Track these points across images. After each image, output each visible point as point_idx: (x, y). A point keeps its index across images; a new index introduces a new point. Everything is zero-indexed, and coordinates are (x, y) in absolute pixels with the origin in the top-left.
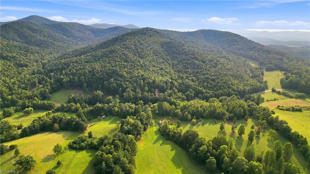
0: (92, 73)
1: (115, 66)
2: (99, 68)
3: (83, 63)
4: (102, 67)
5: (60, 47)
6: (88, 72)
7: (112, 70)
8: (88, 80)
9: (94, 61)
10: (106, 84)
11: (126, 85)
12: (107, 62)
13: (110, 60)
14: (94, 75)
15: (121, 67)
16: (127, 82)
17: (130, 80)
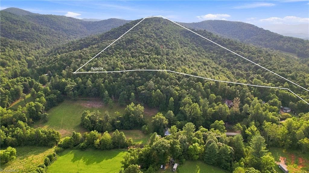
1: (145, 61)
2: (122, 64)
3: (91, 58)
4: (124, 63)
9: (107, 55)
10: (143, 90)
11: (177, 90)
12: (130, 55)
13: (133, 53)
15: (156, 62)
16: (176, 86)
17: (178, 82)
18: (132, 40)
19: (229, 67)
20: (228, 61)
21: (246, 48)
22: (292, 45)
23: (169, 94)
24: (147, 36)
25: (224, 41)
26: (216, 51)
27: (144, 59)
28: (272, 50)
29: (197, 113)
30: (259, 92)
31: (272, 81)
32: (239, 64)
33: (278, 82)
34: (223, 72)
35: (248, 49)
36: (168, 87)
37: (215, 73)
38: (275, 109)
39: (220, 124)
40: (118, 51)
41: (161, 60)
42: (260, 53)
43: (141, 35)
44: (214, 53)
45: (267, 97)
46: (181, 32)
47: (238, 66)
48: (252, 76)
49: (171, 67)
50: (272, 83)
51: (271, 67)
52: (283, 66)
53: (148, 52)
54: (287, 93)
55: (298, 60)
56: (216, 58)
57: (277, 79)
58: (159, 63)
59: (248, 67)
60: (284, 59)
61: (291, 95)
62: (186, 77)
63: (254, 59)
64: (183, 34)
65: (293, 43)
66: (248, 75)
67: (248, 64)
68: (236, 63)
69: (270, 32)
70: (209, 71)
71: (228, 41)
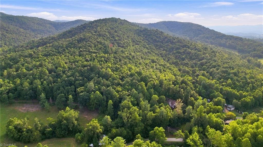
0: (55, 72)
1: (91, 60)
2: (66, 63)
3: (40, 57)
4: (69, 62)
5: (14, 40)
6: (47, 72)
7: (88, 66)
8: (48, 85)
9: (57, 54)
10: (82, 92)
11: (118, 92)
12: (77, 53)
13: (81, 51)
14: (58, 76)
15: (101, 61)
16: (118, 86)
17: (121, 82)
18: (84, 39)
19: (176, 64)
20: (176, 57)
21: (193, 46)
22: (233, 42)
23: (109, 96)
24: (100, 35)
25: (173, 39)
26: (166, 49)
27: (90, 58)
28: (216, 47)
29: (135, 119)
30: (204, 89)
31: (216, 78)
32: (186, 61)
33: (222, 79)
34: (170, 69)
35: (194, 46)
36: (108, 88)
37: (162, 70)
38: (219, 109)
39: (159, 131)
40: (69, 50)
41: (107, 59)
42: (205, 50)
43: (94, 33)
44: (164, 50)
45: (212, 95)
46: (136, 31)
47: (185, 63)
48: (198, 73)
49: (117, 66)
50: (216, 80)
51: (215, 64)
52: (227, 63)
53: (96, 51)
54: (231, 91)
55: (238, 56)
56: (166, 56)
57: (221, 75)
58: (105, 61)
59: (194, 64)
60: (226, 56)
61: (234, 93)
62: (130, 77)
63: (200, 56)
64: (136, 33)
65: (234, 41)
66: (194, 72)
67: (195, 61)
68: (183, 59)
69: (215, 31)
70: (157, 69)
71: (177, 39)
